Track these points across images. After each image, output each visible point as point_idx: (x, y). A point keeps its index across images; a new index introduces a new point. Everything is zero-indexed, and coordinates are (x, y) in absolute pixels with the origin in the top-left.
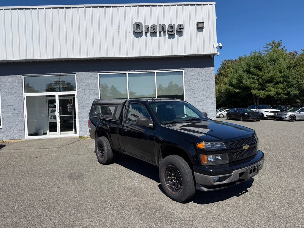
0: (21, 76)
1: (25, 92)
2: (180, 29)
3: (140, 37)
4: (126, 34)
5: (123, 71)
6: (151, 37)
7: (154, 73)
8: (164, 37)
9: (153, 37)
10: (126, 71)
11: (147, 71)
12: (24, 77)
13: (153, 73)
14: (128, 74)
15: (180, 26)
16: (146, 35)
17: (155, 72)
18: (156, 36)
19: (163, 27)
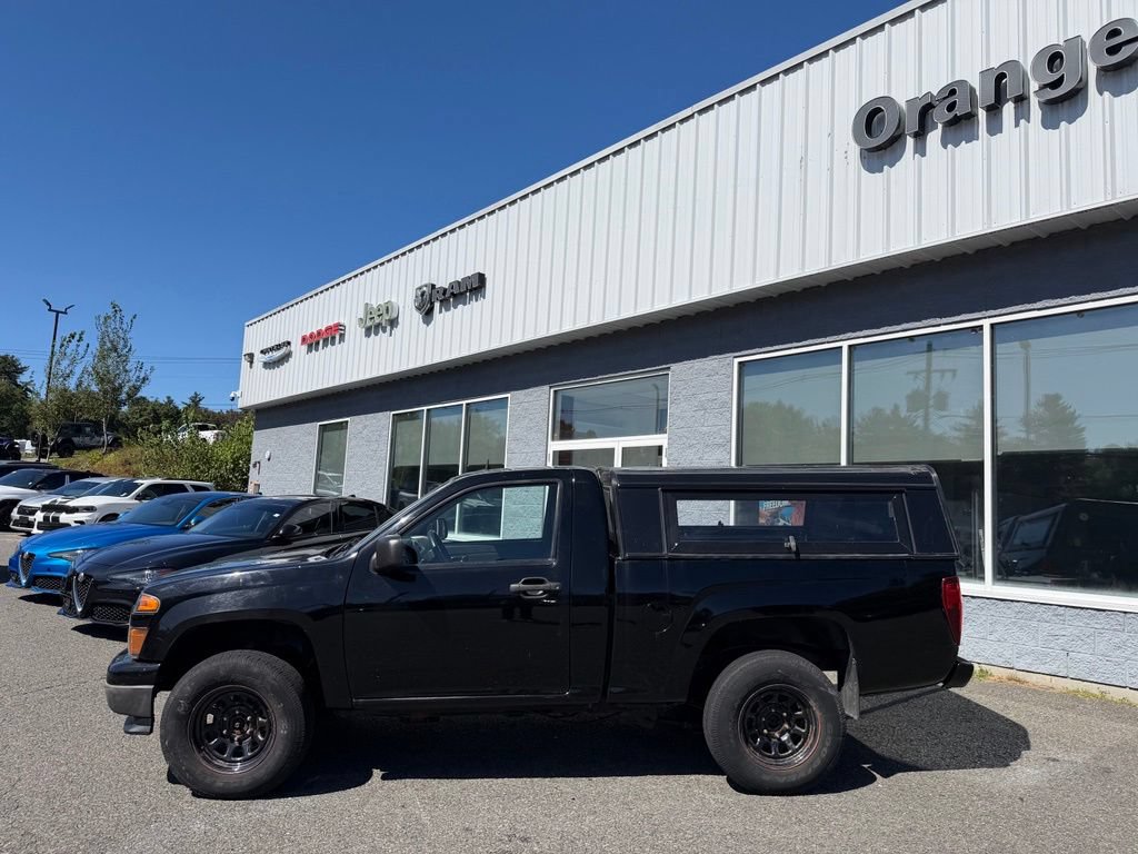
0: (546, 388)
1: (553, 439)
2: (1112, 51)
3: (891, 165)
4: (831, 169)
5: (828, 339)
6: (945, 147)
7: (981, 327)
8: (1017, 125)
9: (956, 145)
10: (841, 337)
11: (938, 321)
12: (555, 391)
13: (973, 329)
14: (850, 346)
15: (1115, 33)
16: (921, 150)
17: (986, 323)
18: (972, 137)
19: (1001, 76)
